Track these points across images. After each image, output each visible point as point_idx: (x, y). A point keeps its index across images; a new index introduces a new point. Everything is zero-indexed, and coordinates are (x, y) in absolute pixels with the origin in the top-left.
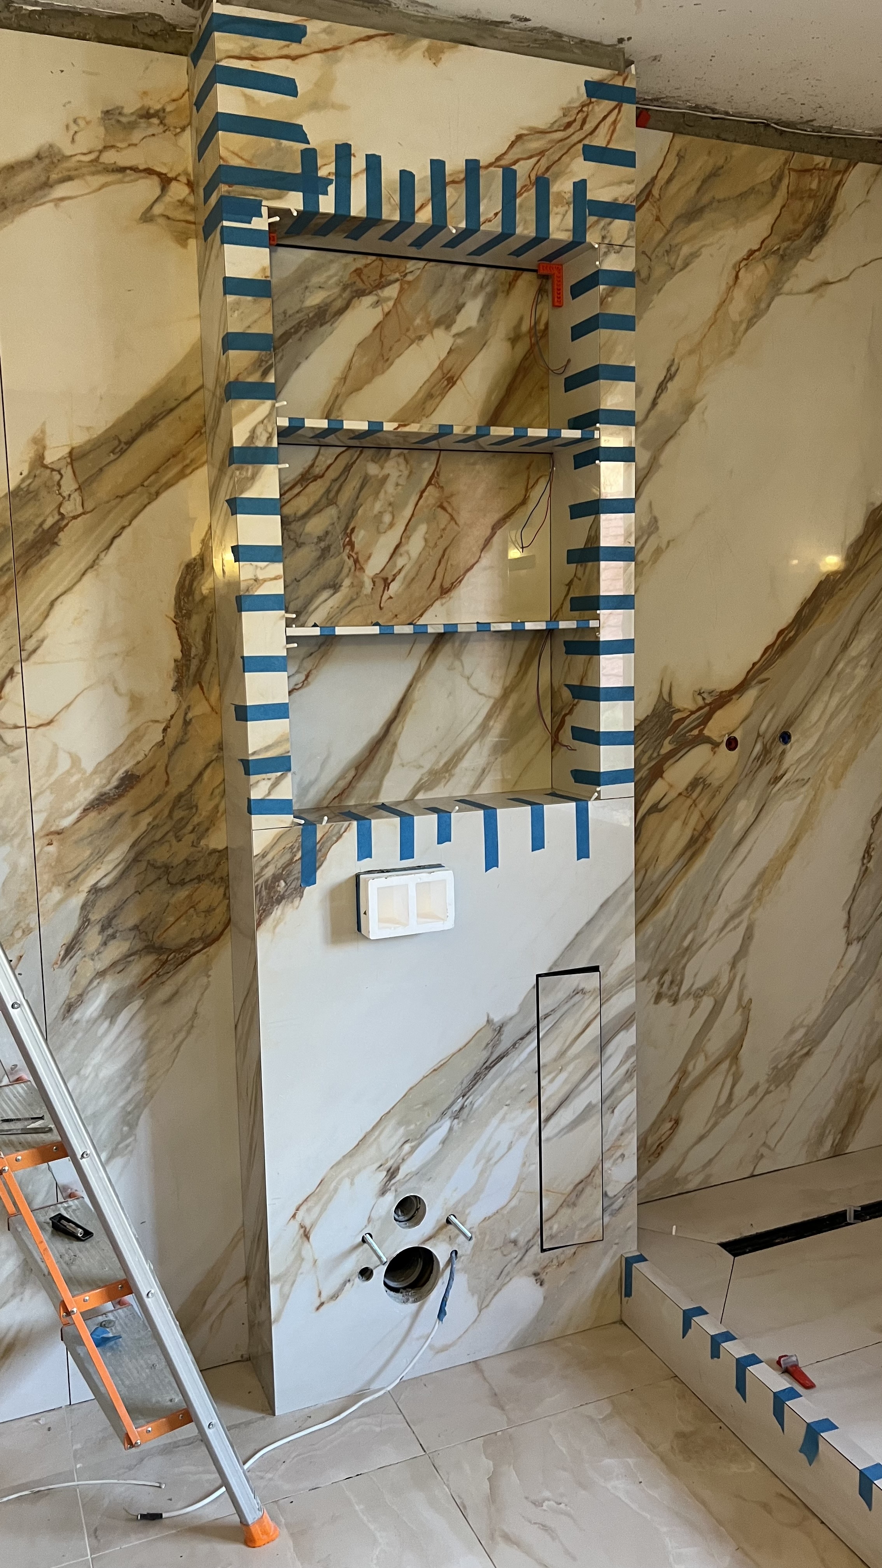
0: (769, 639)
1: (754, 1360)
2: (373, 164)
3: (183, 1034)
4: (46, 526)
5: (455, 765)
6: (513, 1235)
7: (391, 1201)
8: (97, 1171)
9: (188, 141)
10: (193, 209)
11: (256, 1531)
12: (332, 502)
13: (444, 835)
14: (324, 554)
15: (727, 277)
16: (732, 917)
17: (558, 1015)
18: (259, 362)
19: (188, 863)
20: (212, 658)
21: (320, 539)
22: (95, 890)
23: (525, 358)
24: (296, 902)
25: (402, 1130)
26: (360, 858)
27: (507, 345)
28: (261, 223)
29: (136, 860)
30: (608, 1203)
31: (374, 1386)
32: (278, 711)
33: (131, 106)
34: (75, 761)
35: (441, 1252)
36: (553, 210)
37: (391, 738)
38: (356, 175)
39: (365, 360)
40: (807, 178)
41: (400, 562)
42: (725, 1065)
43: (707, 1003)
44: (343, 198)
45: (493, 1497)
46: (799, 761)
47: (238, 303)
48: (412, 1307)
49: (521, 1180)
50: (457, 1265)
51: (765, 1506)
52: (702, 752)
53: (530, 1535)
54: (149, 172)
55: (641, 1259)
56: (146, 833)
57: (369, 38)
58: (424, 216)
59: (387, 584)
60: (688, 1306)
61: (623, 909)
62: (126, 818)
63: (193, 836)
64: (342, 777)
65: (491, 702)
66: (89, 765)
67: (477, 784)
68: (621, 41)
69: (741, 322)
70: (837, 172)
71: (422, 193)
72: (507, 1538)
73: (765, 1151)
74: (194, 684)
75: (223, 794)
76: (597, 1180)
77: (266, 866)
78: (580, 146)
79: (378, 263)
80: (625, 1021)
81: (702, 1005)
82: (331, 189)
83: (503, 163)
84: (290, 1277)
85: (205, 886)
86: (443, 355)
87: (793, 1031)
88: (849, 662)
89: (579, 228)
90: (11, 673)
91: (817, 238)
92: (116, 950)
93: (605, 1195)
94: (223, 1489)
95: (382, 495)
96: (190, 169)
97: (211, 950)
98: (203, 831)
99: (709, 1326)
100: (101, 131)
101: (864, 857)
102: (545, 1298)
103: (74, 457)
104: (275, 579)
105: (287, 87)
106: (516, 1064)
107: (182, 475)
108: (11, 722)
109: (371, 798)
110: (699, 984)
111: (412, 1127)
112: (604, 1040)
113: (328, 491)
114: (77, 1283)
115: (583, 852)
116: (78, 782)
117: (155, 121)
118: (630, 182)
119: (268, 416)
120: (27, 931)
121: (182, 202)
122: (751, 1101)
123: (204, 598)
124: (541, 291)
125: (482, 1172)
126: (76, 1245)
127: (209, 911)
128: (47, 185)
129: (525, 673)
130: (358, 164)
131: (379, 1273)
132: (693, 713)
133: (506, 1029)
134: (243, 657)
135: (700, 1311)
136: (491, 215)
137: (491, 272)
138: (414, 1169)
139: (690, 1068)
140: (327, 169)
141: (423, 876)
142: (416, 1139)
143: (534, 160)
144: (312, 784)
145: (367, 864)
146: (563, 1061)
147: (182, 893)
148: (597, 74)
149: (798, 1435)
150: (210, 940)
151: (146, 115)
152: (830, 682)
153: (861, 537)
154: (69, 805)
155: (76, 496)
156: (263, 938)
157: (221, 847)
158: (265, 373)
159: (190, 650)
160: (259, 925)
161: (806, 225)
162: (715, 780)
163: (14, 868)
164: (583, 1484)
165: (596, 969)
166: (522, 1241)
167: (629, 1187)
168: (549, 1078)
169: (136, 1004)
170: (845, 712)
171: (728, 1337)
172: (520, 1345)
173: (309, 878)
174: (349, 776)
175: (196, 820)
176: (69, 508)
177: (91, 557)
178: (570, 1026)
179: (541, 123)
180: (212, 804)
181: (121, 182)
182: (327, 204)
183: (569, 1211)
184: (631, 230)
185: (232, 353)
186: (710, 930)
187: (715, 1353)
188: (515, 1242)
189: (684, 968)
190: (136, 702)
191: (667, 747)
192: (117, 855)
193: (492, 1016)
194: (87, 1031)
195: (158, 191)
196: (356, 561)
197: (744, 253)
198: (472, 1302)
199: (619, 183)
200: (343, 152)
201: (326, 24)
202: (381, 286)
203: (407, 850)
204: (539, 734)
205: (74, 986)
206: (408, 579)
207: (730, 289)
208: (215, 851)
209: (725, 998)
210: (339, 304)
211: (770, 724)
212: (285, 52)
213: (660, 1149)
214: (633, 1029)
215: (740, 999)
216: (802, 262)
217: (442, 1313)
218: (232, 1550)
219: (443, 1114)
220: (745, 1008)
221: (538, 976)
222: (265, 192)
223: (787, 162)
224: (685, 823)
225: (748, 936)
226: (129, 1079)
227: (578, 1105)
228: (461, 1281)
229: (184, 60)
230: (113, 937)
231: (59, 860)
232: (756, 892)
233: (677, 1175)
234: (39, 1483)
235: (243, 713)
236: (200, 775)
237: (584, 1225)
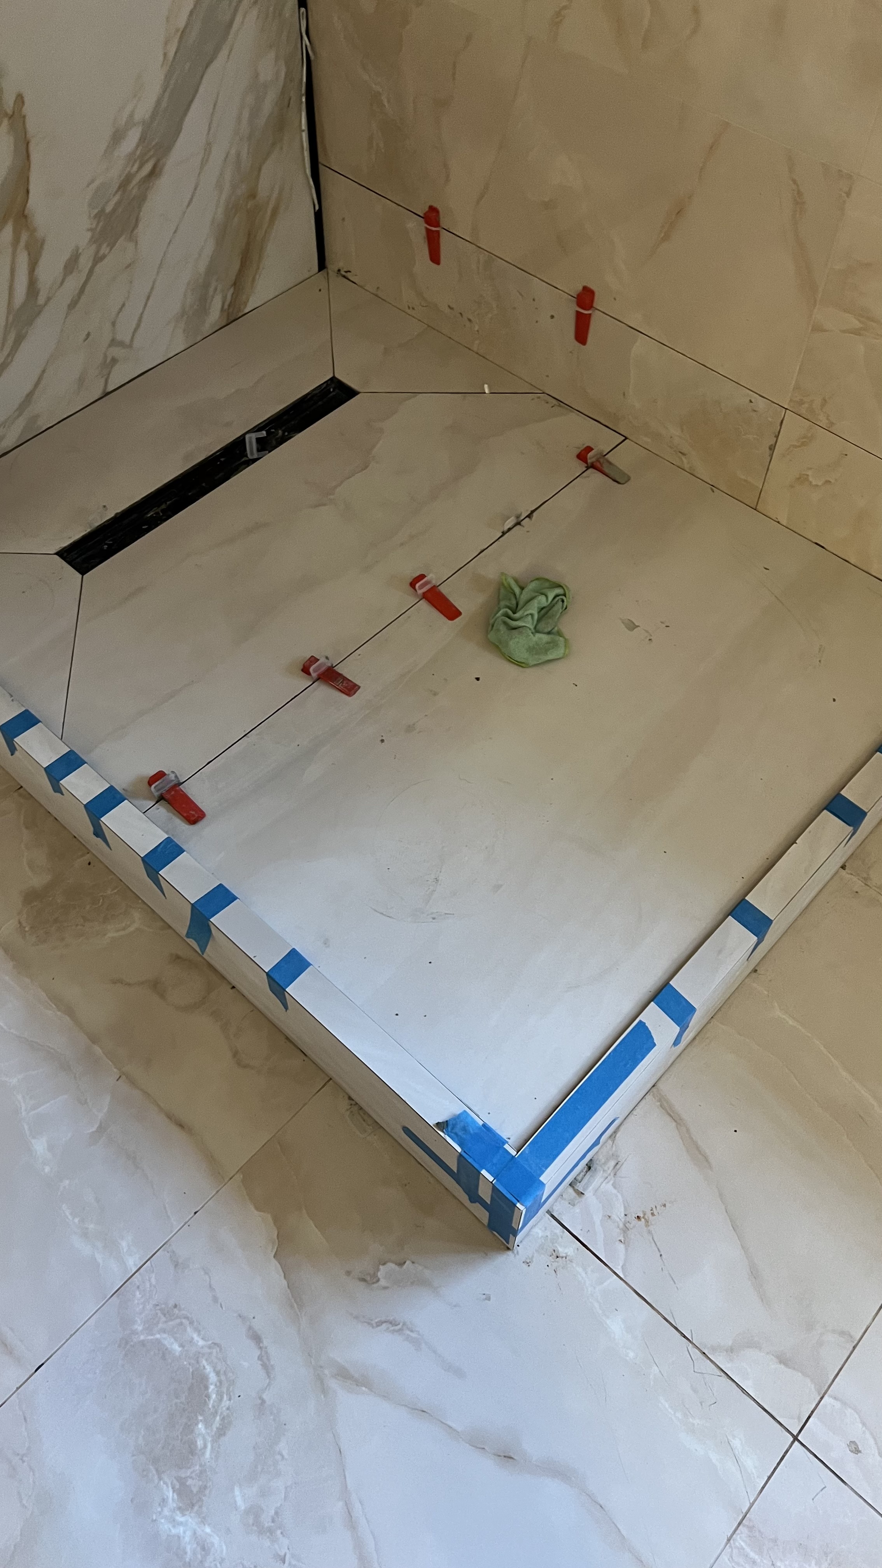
1: (113, 797)
51: (155, 986)
60: (10, 714)
73: (117, 350)
87: (117, 137)
99: (43, 747)
135: (28, 723)
171: (73, 762)
187: (59, 795)
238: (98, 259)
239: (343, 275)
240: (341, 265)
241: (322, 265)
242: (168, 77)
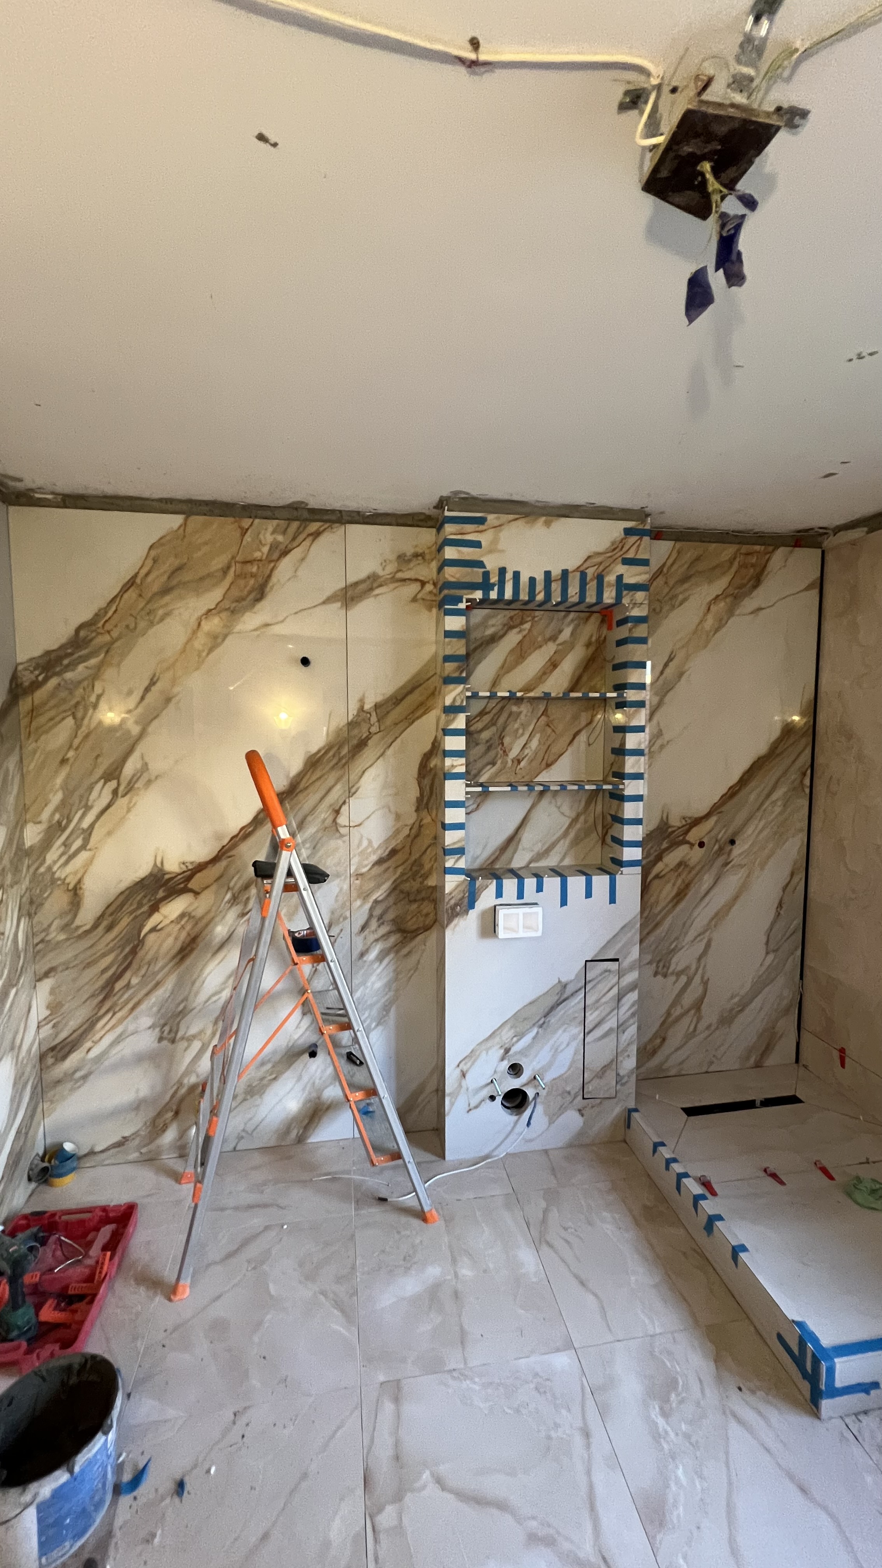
0: (724, 791)
1: (686, 1175)
2: (516, 575)
3: (412, 972)
4: (363, 737)
5: (551, 850)
6: (568, 1089)
7: (506, 1064)
8: (363, 1037)
9: (434, 565)
10: (435, 595)
11: (428, 1215)
12: (494, 724)
13: (540, 889)
14: (489, 748)
15: (704, 607)
16: (699, 935)
17: (596, 981)
18: (459, 667)
19: (419, 891)
20: (434, 796)
21: (487, 741)
22: (376, 902)
23: (593, 654)
24: (465, 917)
25: (513, 1031)
26: (497, 897)
27: (584, 648)
28: (462, 606)
29: (394, 889)
30: (619, 1078)
31: (495, 1154)
32: (460, 826)
33: (409, 551)
34: (370, 842)
35: (531, 1093)
36: (605, 589)
37: (518, 836)
38: (508, 581)
39: (512, 658)
40: (750, 557)
41: (526, 751)
42: (693, 1012)
43: (683, 979)
44: (501, 592)
45: (544, 1221)
46: (740, 855)
47: (450, 642)
48: (515, 1118)
49: (573, 1062)
50: (538, 1100)
51: (684, 1254)
52: (684, 848)
53: (559, 1244)
54: (416, 580)
55: (636, 1110)
56: (400, 876)
57: (516, 519)
58: (540, 597)
59: (519, 762)
60: (657, 1140)
61: (633, 931)
62: (391, 869)
63: (420, 880)
64: (493, 854)
65: (571, 820)
66: (376, 845)
67: (562, 860)
68: (642, 508)
69: (710, 631)
70: (766, 554)
71: (540, 586)
72: (548, 1243)
73: (714, 1059)
74: (425, 808)
75: (436, 860)
76: (614, 1066)
77: (451, 899)
78: (620, 559)
79: (521, 613)
80: (632, 987)
81: (680, 980)
82: (496, 588)
83: (579, 570)
84: (455, 1094)
85: (426, 903)
86: (552, 653)
87: (732, 997)
88: (772, 803)
89: (619, 597)
90: (344, 803)
91: (755, 586)
92: (384, 930)
93: (618, 1075)
94: (414, 1193)
95: (518, 720)
96: (435, 578)
97: (427, 933)
98: (426, 876)
99: (666, 1153)
100: (396, 564)
101: (777, 908)
102: (584, 1123)
103: (377, 706)
104: (461, 765)
105: (477, 544)
106: (573, 1004)
107: (424, 713)
108: (343, 824)
109: (507, 865)
110: (679, 968)
111: (518, 1029)
112: (620, 998)
113: (493, 719)
114: (354, 1087)
115: (612, 900)
116: (370, 852)
117: (420, 558)
118: (646, 573)
119: (462, 692)
120: (345, 918)
121: (431, 592)
122: (707, 1033)
123: (431, 769)
124: (603, 621)
125: (553, 1055)
126: (355, 1068)
127: (427, 915)
128: (371, 589)
129: (589, 806)
130: (509, 576)
131: (499, 1099)
132: (679, 828)
133: (568, 987)
134: (445, 801)
135: (663, 1144)
136: (574, 594)
137: (577, 614)
138: (519, 1050)
139: (672, 1011)
140: (494, 579)
141: (527, 909)
142: (520, 1036)
143: (596, 567)
144: (477, 857)
145: (500, 901)
146: (598, 1005)
147: (414, 906)
148: (630, 524)
149: (704, 1220)
150: (427, 928)
151: (416, 555)
152: (759, 814)
153: (778, 738)
154: (366, 862)
155: (377, 724)
156: (448, 933)
157: (434, 884)
158: (462, 672)
159: (423, 793)
160: (447, 926)
161: (749, 581)
162: (692, 863)
163: (341, 890)
164: (590, 1223)
165: (617, 960)
166: (573, 1093)
167: (632, 1072)
168: (590, 1012)
169: (392, 955)
170: (768, 830)
171: (675, 1160)
172: (570, 1145)
173: (471, 906)
174: (497, 853)
175: (422, 872)
176: (374, 729)
177: (382, 750)
178: (603, 987)
179: (600, 549)
180: (430, 865)
181: (404, 585)
182: (493, 595)
183: (598, 1081)
184: (646, 596)
185: (447, 664)
186: (686, 942)
187: (667, 1168)
188: (569, 1093)
189: (671, 959)
190: (398, 817)
191: (665, 845)
192: (386, 886)
193: (561, 979)
194: (369, 966)
195: (419, 588)
196: (505, 752)
197: (714, 596)
198: (545, 1120)
199: (640, 574)
200: (502, 571)
201: (496, 515)
202: (522, 623)
203: (520, 895)
204: (594, 837)
205: (365, 944)
206: (531, 759)
207: (705, 615)
208: (430, 887)
209: (693, 979)
210: (501, 633)
211: (724, 835)
212: (477, 529)
213: (654, 1052)
214: (636, 992)
215: (702, 978)
216: (747, 599)
217: (529, 1124)
218: (416, 1223)
219: (534, 1025)
220: (705, 983)
221: (586, 961)
222: (465, 591)
223: (738, 550)
224: (674, 885)
225: (708, 945)
226: (387, 990)
227: (605, 1027)
228: (540, 1109)
229: (434, 531)
230: (383, 923)
231: (361, 887)
232: (713, 923)
233: (664, 1067)
234: (336, 1173)
235: (444, 827)
236: (426, 850)
237: (606, 1089)
238: (717, 1028)
239: (805, 1067)
240: (804, 1063)
241: (797, 1060)
242: (752, 987)
